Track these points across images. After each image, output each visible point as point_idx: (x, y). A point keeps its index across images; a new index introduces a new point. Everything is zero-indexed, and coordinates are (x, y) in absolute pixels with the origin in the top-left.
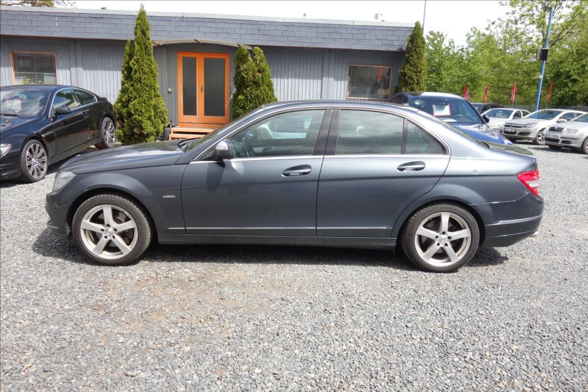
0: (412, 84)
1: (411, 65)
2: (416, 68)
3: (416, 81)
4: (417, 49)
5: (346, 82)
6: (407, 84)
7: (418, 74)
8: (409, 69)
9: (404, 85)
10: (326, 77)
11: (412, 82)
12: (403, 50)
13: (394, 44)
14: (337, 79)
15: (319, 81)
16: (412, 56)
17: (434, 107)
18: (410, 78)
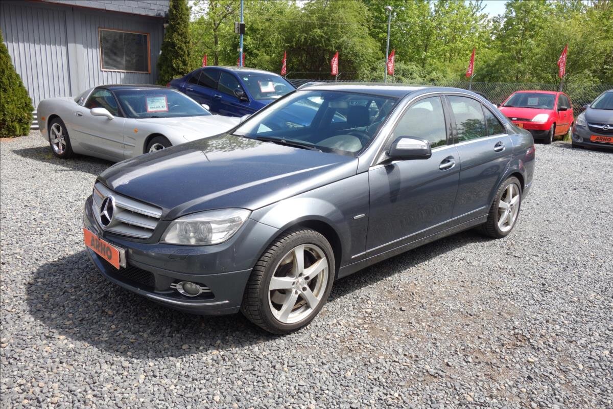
0: (183, 56)
1: (179, 34)
2: (184, 38)
3: (186, 52)
4: (183, 17)
5: (98, 50)
6: (178, 56)
7: (187, 44)
8: (178, 39)
9: (173, 56)
10: (71, 43)
11: (183, 53)
12: (162, 16)
13: (152, 8)
14: (86, 46)
15: (64, 48)
16: (179, 24)
17: (260, 83)
18: (180, 48)
